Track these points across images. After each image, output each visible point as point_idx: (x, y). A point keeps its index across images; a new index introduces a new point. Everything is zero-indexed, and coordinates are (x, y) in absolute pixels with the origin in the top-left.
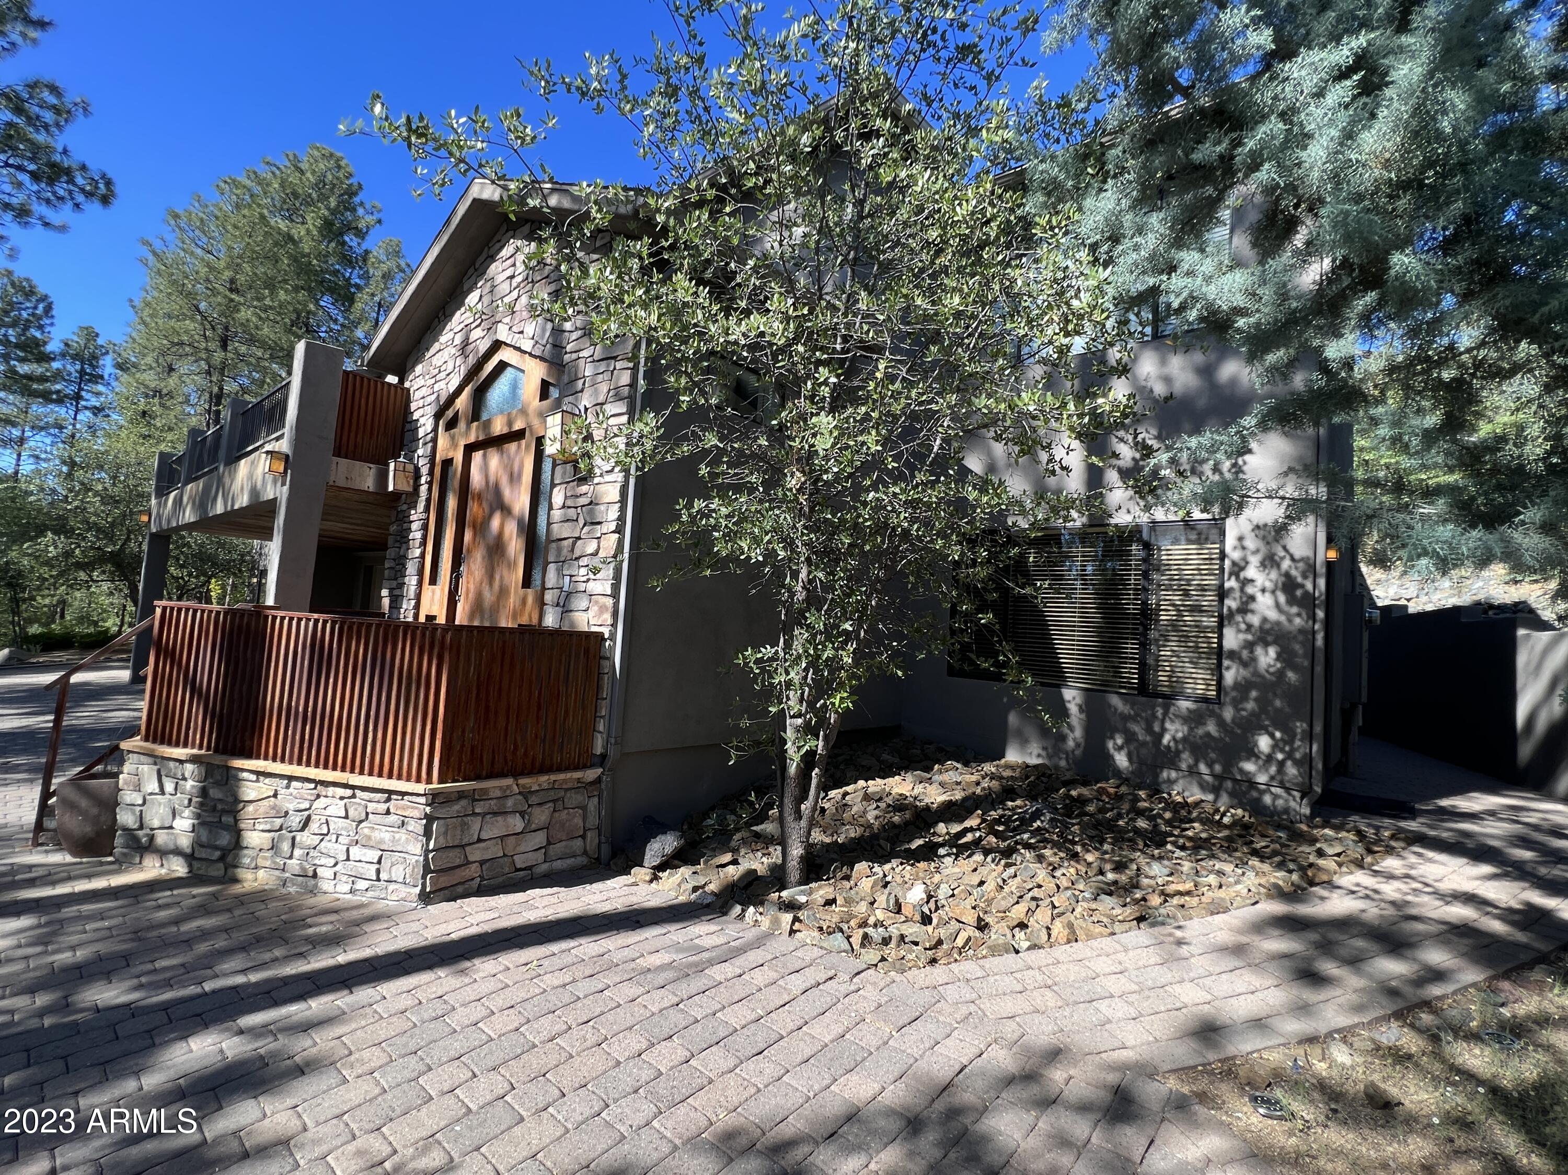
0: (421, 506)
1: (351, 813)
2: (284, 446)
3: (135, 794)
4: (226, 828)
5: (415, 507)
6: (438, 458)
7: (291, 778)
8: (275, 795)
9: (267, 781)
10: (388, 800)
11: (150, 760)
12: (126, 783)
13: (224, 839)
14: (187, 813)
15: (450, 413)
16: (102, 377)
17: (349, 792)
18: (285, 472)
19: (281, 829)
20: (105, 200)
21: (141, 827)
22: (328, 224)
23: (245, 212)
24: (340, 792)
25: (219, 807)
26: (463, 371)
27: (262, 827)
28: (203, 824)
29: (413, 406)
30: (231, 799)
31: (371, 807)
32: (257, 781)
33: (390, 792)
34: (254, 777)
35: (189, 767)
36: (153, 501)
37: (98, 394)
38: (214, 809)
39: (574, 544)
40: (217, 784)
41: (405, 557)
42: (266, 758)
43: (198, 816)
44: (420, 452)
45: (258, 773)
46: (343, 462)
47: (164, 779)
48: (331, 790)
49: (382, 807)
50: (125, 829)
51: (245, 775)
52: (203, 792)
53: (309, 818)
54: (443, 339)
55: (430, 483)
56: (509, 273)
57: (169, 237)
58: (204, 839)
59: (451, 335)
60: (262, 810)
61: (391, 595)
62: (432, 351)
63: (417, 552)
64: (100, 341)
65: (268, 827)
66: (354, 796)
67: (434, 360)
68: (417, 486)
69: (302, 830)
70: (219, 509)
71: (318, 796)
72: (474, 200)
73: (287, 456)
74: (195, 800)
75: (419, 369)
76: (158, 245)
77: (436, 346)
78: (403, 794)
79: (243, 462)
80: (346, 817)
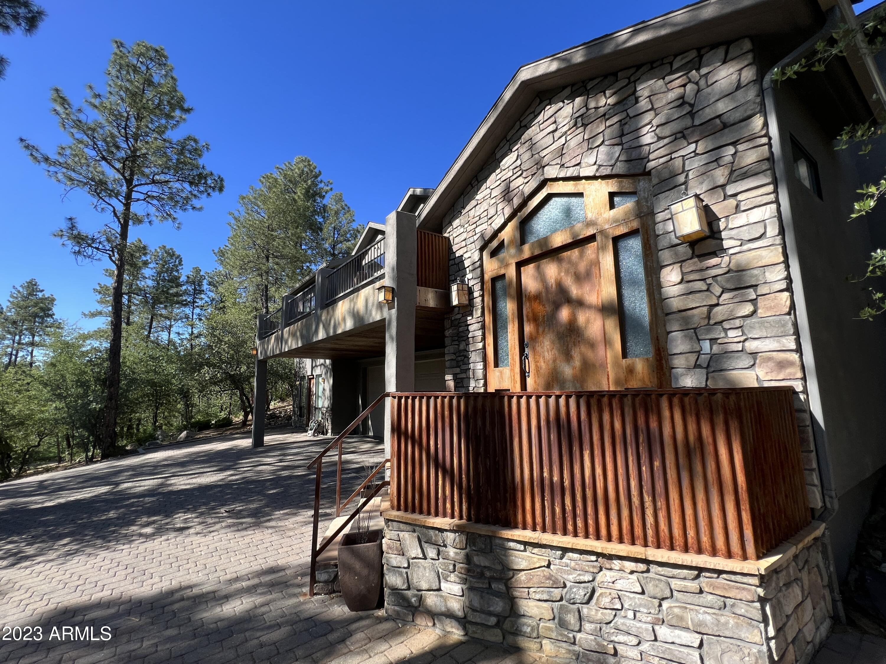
0: (477, 313)
1: (650, 588)
2: (387, 282)
3: (399, 558)
4: (498, 594)
5: (471, 315)
6: (487, 277)
7: (565, 550)
8: (548, 566)
9: (536, 550)
10: (697, 577)
11: (409, 528)
12: (389, 547)
13: (498, 606)
14: (453, 577)
15: (495, 244)
16: (203, 291)
17: (642, 567)
18: (393, 300)
19: (561, 599)
20: (221, 189)
21: (409, 588)
22: (307, 191)
23: (274, 190)
24: (630, 565)
25: (488, 574)
26: (508, 211)
27: (538, 597)
28: (471, 589)
29: (455, 248)
30: (499, 567)
31: (675, 584)
32: (525, 550)
33: (701, 570)
34: (522, 547)
35: (450, 536)
36: (258, 342)
37: (202, 299)
38: (481, 575)
39: (709, 312)
40: (482, 552)
41: (466, 351)
42: (524, 528)
43: (464, 581)
44: (469, 276)
45: (526, 544)
46: (422, 289)
47: (425, 545)
48: (617, 564)
49: (693, 586)
50: (395, 590)
51: (512, 544)
52: (468, 559)
53: (593, 591)
54: (479, 197)
55: (482, 296)
56: (552, 128)
57: (241, 209)
58: (476, 604)
59: (488, 191)
60: (535, 580)
61: (455, 379)
62: (468, 208)
63: (480, 345)
64: (202, 273)
65: (545, 597)
66: (648, 571)
67: (472, 213)
68: (471, 299)
69: (588, 602)
70: (321, 335)
71: (601, 569)
72: (523, 82)
73: (393, 288)
74: (458, 566)
75: (456, 223)
76: (236, 214)
77: (473, 203)
78: (720, 572)
79: (340, 303)
80: (643, 593)
